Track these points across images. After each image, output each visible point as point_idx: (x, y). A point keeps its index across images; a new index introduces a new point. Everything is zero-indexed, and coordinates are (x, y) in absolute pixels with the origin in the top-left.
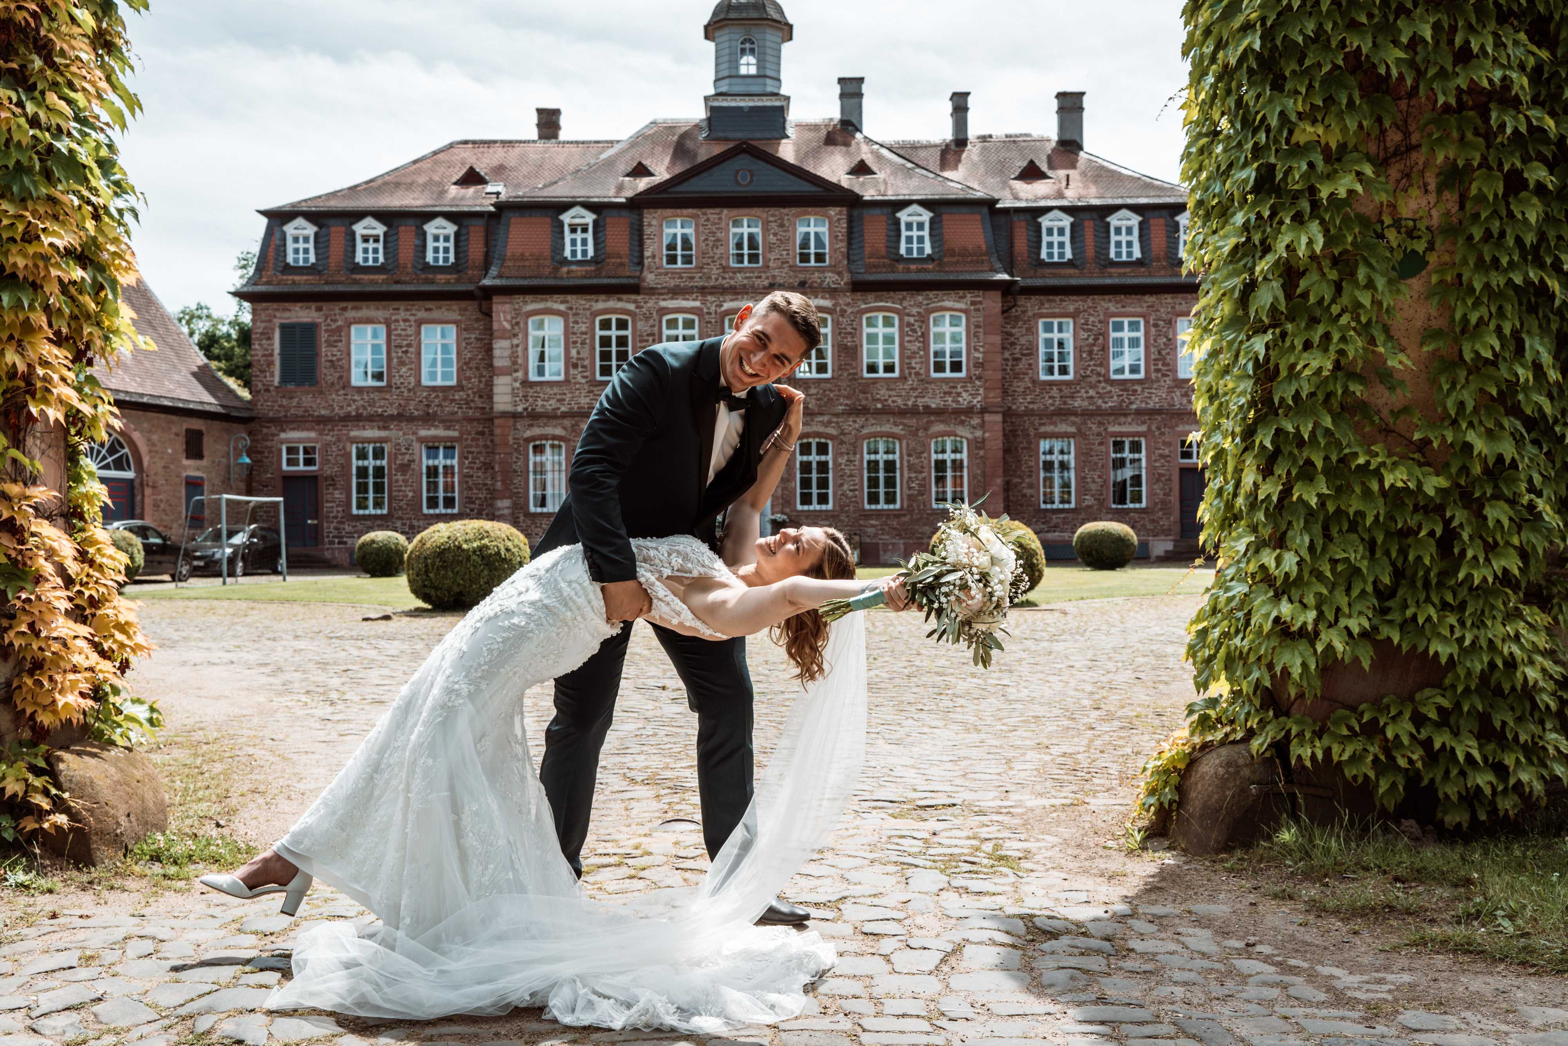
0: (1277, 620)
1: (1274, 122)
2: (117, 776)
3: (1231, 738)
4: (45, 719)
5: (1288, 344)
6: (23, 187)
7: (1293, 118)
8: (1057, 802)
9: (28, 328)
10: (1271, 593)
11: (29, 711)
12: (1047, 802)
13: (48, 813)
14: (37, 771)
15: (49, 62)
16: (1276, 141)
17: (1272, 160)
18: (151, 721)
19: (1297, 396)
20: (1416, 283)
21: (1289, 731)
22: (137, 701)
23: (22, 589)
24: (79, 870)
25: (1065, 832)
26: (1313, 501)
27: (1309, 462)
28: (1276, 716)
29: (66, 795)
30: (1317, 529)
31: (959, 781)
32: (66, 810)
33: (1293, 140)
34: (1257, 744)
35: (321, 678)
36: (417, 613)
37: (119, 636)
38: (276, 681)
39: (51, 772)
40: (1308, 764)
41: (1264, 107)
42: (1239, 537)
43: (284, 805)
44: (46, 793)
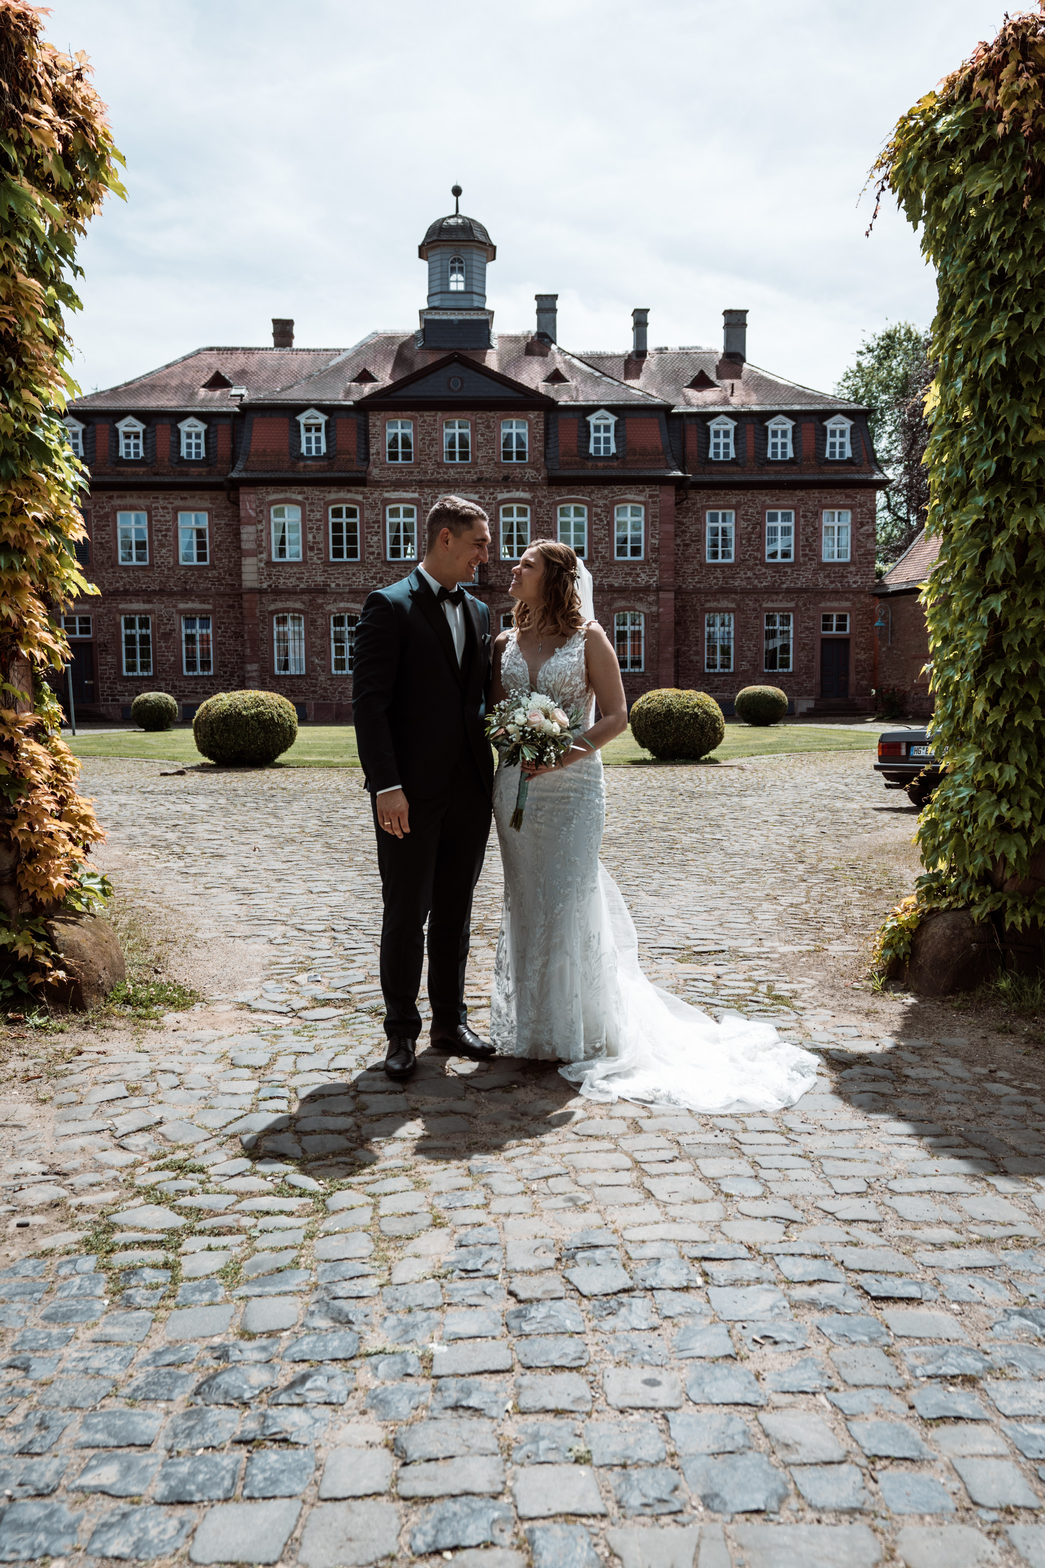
0: (1000, 818)
1: (1013, 425)
2: (93, 939)
3: (954, 906)
4: (43, 897)
5: (1018, 602)
6: (8, 471)
7: (1029, 422)
8: (804, 948)
9: (17, 586)
10: (994, 797)
11: (31, 891)
12: (796, 949)
13: (51, 970)
14: (39, 938)
15: (20, 363)
16: (1014, 439)
17: (1010, 454)
18: (103, 891)
19: (1022, 643)
21: (1005, 903)
22: (92, 876)
23: (20, 795)
24: (75, 1012)
25: (820, 975)
26: (1031, 727)
27: (1028, 696)
28: (993, 892)
29: (62, 956)
30: (1034, 748)
31: (719, 930)
32: (63, 967)
33: (1027, 440)
34: (976, 912)
37: (83, 827)
39: (51, 941)
40: (1020, 928)
41: (1004, 411)
42: (969, 751)
44: (47, 954)
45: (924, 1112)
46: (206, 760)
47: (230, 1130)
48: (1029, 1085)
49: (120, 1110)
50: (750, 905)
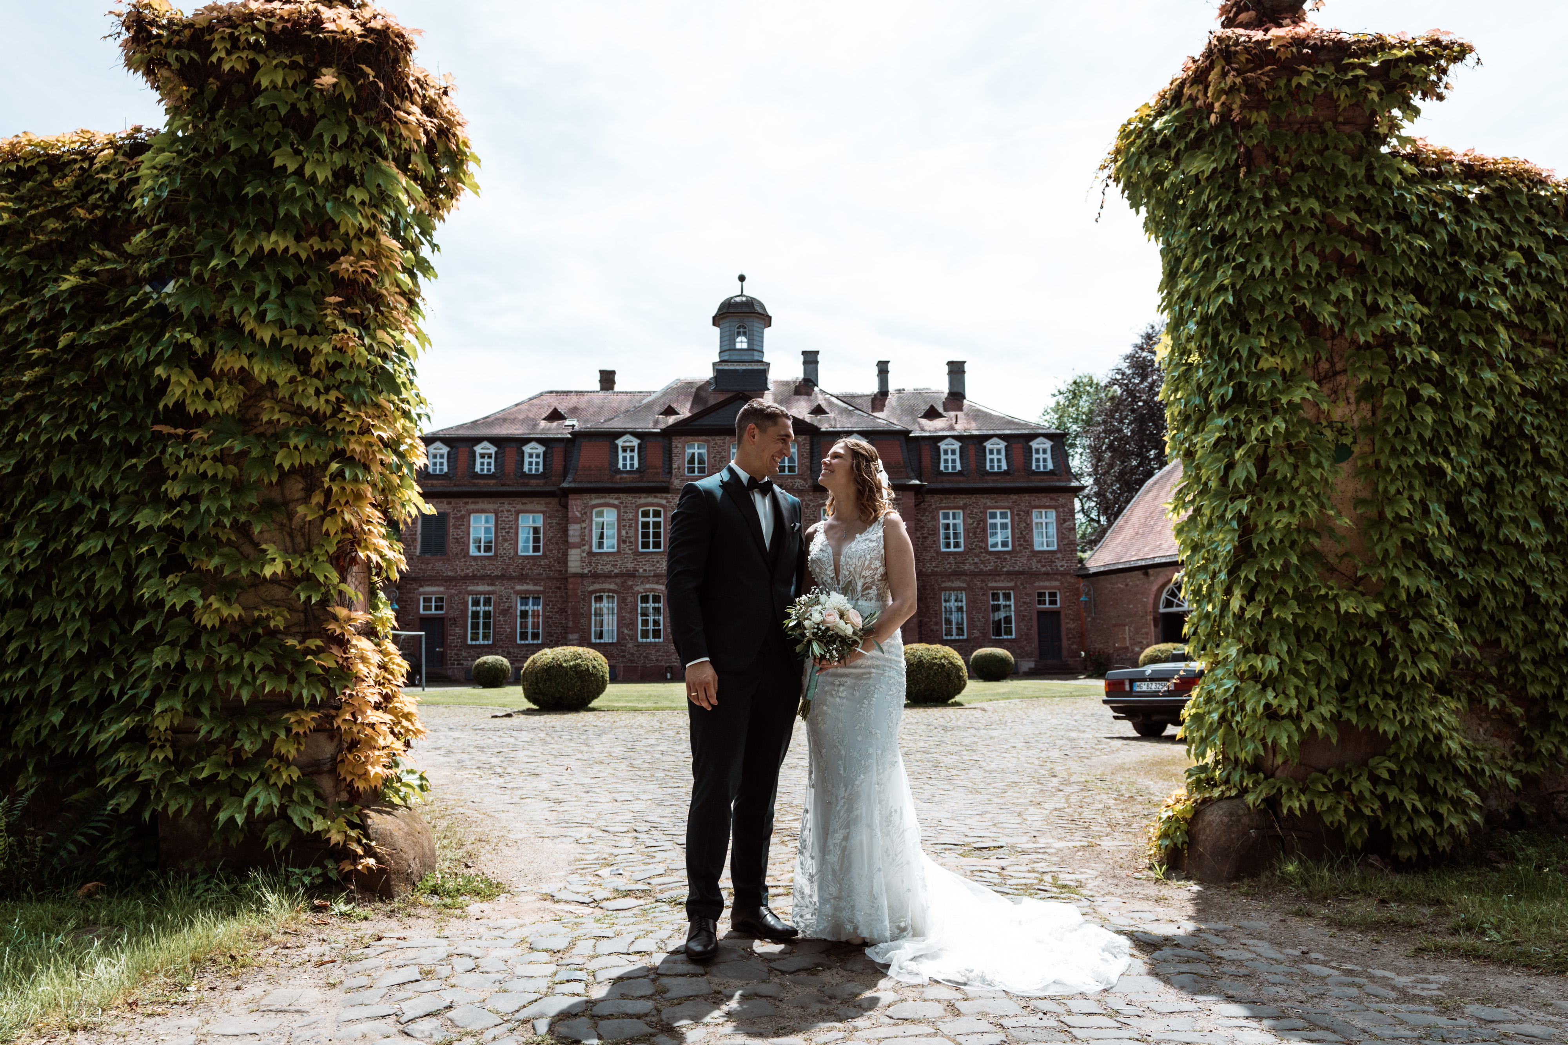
0: (1268, 706)
1: (1245, 354)
2: (406, 829)
3: (1227, 794)
4: (360, 785)
5: (1264, 506)
6: (360, 396)
7: (1259, 351)
8: (1078, 844)
9: (359, 497)
10: (1259, 686)
11: (348, 779)
12: (1071, 844)
13: (361, 857)
14: (352, 825)
15: (378, 310)
16: (1246, 367)
17: (1245, 379)
18: (421, 787)
19: (1271, 542)
20: (1345, 467)
21: (1280, 789)
22: (411, 772)
23: (346, 687)
24: (382, 901)
25: (1100, 867)
26: (1290, 619)
27: (1282, 591)
28: (1266, 778)
29: (373, 844)
30: (1293, 639)
31: (994, 829)
32: (374, 855)
33: (1259, 367)
34: (1250, 799)
35: (483, 757)
36: (528, 712)
37: (405, 723)
38: (452, 759)
39: (363, 828)
40: (1298, 813)
41: (1236, 344)
42: (1229, 646)
43: (506, 851)
44: (359, 842)
45: (1251, 994)
46: (531, 706)
47: (522, 1015)
48: (1349, 967)
49: (410, 994)
50: (1018, 809)
